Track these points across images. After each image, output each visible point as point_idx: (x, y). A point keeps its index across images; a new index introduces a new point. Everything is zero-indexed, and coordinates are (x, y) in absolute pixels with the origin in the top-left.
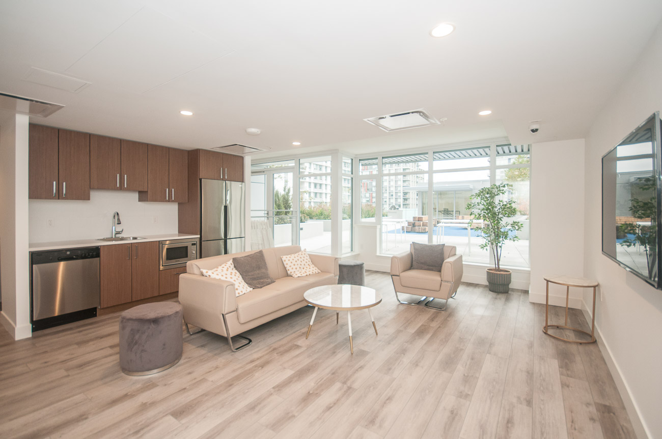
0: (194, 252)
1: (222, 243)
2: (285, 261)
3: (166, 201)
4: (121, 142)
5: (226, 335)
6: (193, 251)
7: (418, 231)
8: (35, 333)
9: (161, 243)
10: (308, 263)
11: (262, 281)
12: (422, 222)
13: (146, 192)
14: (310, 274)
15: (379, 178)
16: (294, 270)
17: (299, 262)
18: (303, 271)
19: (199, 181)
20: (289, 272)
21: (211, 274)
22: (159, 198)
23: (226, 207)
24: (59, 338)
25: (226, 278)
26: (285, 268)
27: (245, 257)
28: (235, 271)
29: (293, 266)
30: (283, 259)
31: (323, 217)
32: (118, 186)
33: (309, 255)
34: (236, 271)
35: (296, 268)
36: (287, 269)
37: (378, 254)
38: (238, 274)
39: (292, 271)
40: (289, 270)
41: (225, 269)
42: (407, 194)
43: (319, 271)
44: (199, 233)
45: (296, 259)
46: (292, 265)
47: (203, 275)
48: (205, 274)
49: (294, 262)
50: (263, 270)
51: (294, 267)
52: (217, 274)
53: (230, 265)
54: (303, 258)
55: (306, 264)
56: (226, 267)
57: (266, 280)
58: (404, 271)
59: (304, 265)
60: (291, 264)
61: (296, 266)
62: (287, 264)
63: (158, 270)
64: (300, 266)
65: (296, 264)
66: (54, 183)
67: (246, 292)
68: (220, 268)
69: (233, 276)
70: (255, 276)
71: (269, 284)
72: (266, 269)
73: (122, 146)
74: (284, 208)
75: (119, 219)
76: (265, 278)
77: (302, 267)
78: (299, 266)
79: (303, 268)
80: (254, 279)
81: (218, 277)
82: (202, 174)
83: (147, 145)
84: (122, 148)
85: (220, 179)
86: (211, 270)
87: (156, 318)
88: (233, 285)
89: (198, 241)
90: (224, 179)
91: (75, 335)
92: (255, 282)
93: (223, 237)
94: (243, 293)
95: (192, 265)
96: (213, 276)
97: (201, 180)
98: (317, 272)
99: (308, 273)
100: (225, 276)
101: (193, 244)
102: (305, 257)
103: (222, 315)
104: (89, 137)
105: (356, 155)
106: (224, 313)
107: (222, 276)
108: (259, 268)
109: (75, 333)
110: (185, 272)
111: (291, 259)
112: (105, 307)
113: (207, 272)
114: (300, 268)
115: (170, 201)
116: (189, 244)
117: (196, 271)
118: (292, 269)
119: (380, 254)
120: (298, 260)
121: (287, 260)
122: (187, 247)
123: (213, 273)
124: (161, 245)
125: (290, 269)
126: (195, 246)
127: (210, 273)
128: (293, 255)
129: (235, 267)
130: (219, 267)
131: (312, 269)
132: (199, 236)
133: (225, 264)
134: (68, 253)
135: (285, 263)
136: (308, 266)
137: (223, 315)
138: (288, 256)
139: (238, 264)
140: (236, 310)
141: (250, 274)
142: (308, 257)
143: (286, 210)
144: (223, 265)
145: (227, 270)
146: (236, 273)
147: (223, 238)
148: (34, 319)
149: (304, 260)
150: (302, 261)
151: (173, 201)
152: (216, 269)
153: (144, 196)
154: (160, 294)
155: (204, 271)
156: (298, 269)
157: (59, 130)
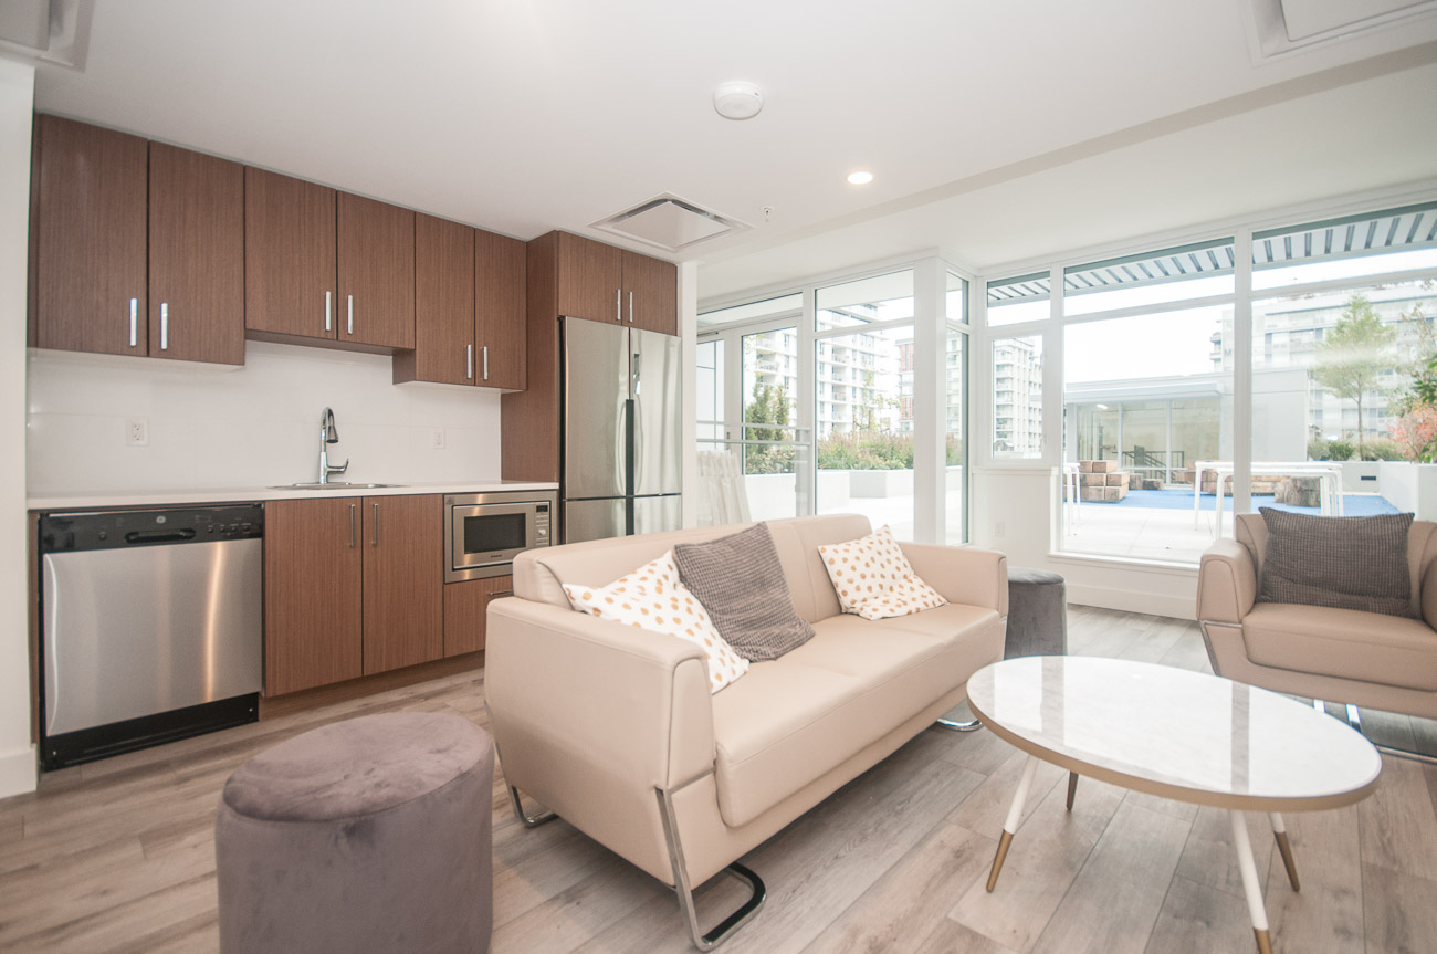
0: (543, 532)
1: (619, 509)
2: (832, 562)
3: (466, 382)
4: (337, 197)
5: (670, 880)
6: (539, 525)
7: (1097, 499)
8: (47, 776)
9: (450, 501)
10: (904, 571)
11: (776, 630)
12: (1105, 475)
13: (411, 353)
14: (918, 610)
15: (1052, 330)
16: (864, 593)
17: (875, 568)
18: (893, 597)
19: (556, 324)
20: (845, 601)
21: (602, 605)
22: (450, 372)
23: (630, 404)
24: (106, 803)
25: (659, 620)
26: (833, 586)
27: (714, 542)
28: (683, 593)
29: (858, 581)
30: (826, 556)
31: (842, 462)
32: (328, 328)
33: (900, 544)
34: (688, 594)
35: (870, 589)
36: (839, 590)
37: (1053, 552)
38: (697, 606)
39: (858, 596)
40: (845, 593)
41: (650, 585)
42: (1005, 422)
43: (943, 600)
44: (556, 475)
45: (865, 557)
46: (856, 576)
47: (573, 608)
48: (579, 602)
49: (861, 568)
50: (776, 594)
51: (864, 584)
52: (626, 606)
53: (668, 572)
54: (885, 556)
55: (897, 574)
56: (652, 579)
57: (787, 629)
58: (1250, 612)
59: (893, 577)
60: (852, 575)
61: (869, 581)
62: (839, 573)
63: (440, 582)
64: (882, 581)
65: (868, 572)
66: (134, 302)
67: (732, 679)
68: (633, 580)
69: (681, 613)
70: (752, 614)
71: (799, 644)
72: (783, 586)
73: (340, 212)
74: (755, 437)
75: (332, 429)
76: (782, 621)
77: (887, 583)
78: (879, 580)
79: (891, 589)
80: (750, 624)
81: (627, 618)
82: (565, 304)
83: (414, 215)
84: (340, 219)
85: (615, 321)
86: (602, 585)
87: (363, 813)
88: (700, 657)
89: (554, 497)
90: (624, 322)
91: (163, 794)
92: (754, 635)
93: (623, 492)
94: (724, 683)
95: (532, 567)
96: (612, 612)
97: (561, 320)
98: (938, 604)
99: (912, 607)
100: (654, 612)
101: (541, 509)
102: (892, 551)
103: (654, 792)
104: (242, 174)
105: (980, 269)
106: (662, 786)
107: (645, 611)
108: (762, 583)
109: (164, 786)
110: (509, 593)
111: (851, 557)
112: (279, 692)
113: (587, 597)
114: (881, 586)
115: (475, 381)
116: (529, 509)
117: (547, 589)
118: (858, 589)
119: (1059, 551)
120: (873, 559)
121: (838, 558)
122: (523, 515)
123: (609, 601)
124: (448, 508)
125: (850, 588)
126: (546, 515)
127: (597, 598)
128: (853, 543)
129: (682, 578)
130: (628, 577)
131: (918, 592)
132: (556, 485)
133: (648, 567)
134: (161, 520)
135: (832, 570)
136: (903, 582)
137: (660, 792)
138: (841, 547)
139: (692, 568)
140: (715, 768)
141: (735, 605)
142: (899, 554)
143: (760, 442)
144: (642, 571)
145: (659, 590)
146: (688, 601)
147: (624, 494)
148: (49, 733)
149: (889, 561)
150: (886, 564)
151: (486, 384)
152: (617, 585)
153: (404, 364)
154: (446, 656)
155: (577, 591)
156: (876, 589)
157: (150, 145)
